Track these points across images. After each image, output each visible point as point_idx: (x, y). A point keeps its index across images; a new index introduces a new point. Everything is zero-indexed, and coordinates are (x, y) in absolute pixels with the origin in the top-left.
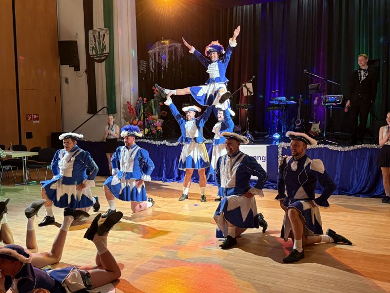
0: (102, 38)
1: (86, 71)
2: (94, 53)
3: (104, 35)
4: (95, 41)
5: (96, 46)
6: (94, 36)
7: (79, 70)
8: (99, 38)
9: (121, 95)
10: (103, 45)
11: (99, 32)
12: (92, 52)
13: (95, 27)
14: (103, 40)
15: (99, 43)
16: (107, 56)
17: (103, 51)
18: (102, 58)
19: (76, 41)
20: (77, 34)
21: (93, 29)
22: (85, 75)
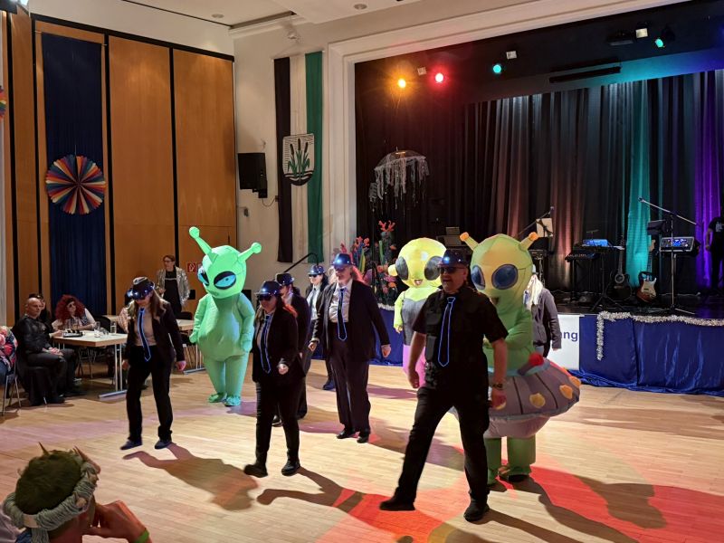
0: (303, 149)
1: (277, 199)
2: (291, 171)
3: (307, 144)
4: (293, 153)
5: (294, 161)
6: (291, 145)
7: (266, 196)
8: (299, 149)
9: (332, 234)
10: (304, 160)
11: (299, 140)
12: (287, 170)
13: (293, 132)
14: (305, 151)
15: (299, 157)
16: (310, 175)
17: (304, 168)
18: (303, 178)
19: (264, 154)
20: (265, 143)
21: (290, 135)
22: (275, 205)
